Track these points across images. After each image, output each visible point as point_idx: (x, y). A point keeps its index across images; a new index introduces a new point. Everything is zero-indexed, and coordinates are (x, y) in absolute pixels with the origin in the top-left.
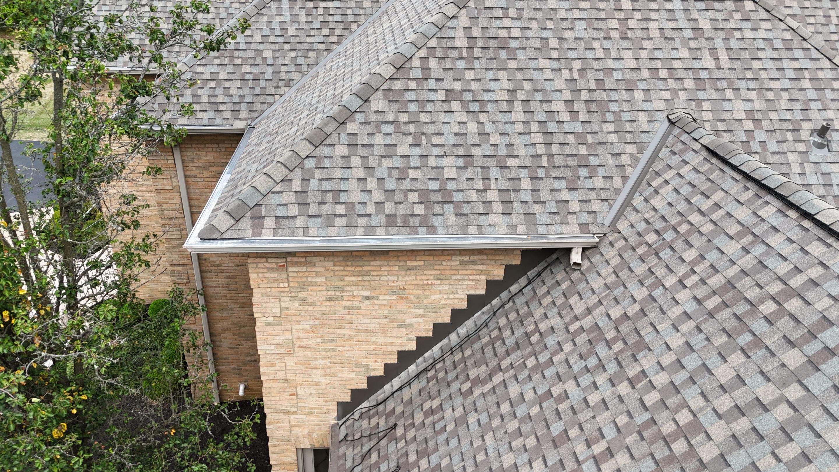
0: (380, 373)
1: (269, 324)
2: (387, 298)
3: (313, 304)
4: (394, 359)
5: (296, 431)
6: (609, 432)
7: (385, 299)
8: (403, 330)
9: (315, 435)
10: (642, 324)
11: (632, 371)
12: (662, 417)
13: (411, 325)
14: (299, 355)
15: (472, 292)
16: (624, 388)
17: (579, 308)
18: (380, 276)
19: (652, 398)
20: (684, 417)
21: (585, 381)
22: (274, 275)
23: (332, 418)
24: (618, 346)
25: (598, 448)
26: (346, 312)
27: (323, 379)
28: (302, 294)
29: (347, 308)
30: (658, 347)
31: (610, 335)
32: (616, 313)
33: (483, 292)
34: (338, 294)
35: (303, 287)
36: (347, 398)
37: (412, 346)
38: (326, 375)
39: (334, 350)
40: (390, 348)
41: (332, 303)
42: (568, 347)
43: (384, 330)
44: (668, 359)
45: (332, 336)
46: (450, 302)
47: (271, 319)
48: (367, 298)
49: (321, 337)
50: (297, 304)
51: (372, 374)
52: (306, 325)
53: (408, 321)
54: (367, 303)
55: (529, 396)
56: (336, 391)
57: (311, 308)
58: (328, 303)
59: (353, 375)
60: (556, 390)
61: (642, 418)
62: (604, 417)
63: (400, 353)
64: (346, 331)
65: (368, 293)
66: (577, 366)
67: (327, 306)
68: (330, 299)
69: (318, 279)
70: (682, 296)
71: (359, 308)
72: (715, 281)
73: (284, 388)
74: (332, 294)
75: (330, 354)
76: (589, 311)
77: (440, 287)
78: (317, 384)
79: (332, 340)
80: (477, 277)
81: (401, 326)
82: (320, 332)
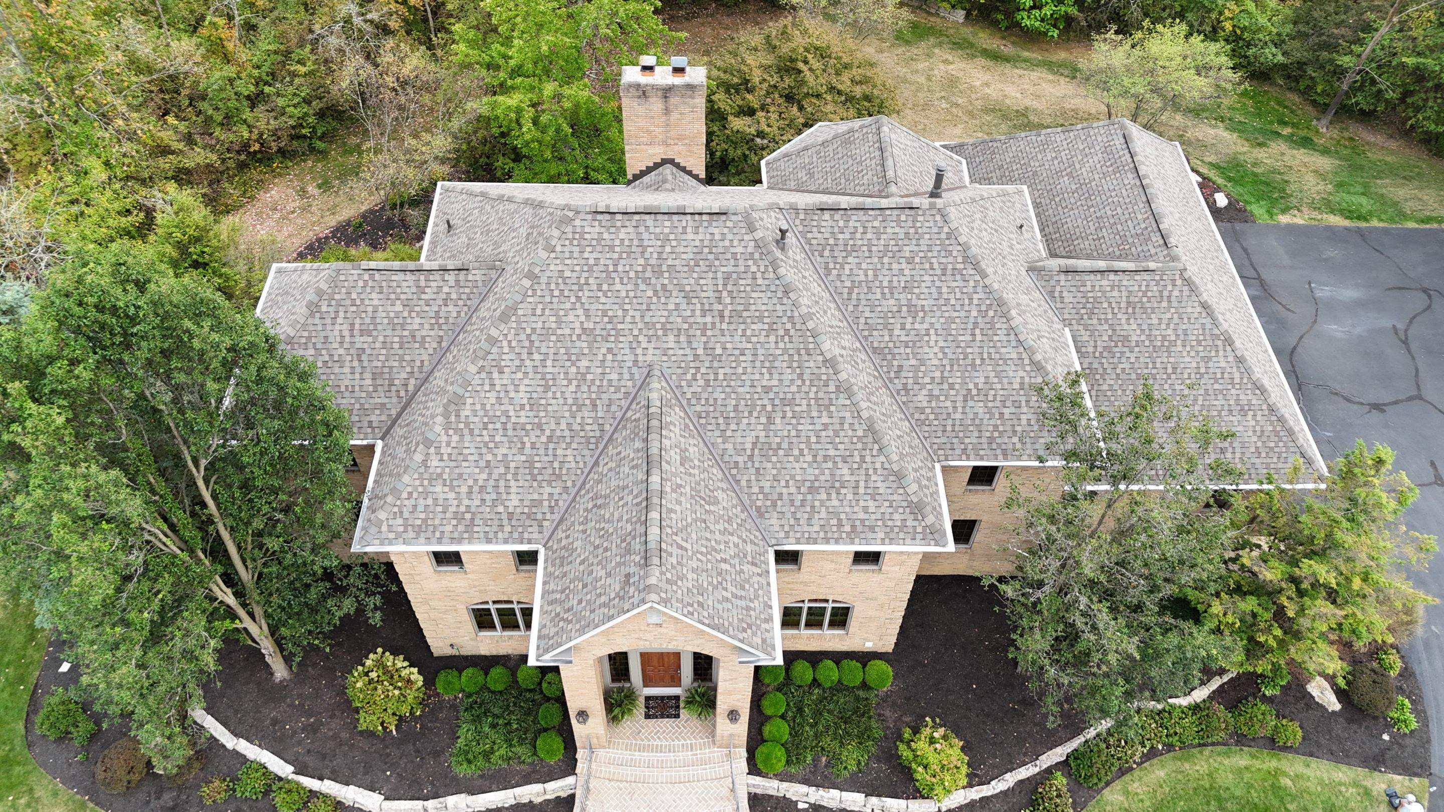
31: (1113, 344)
42: (1104, 361)
76: (1095, 347)
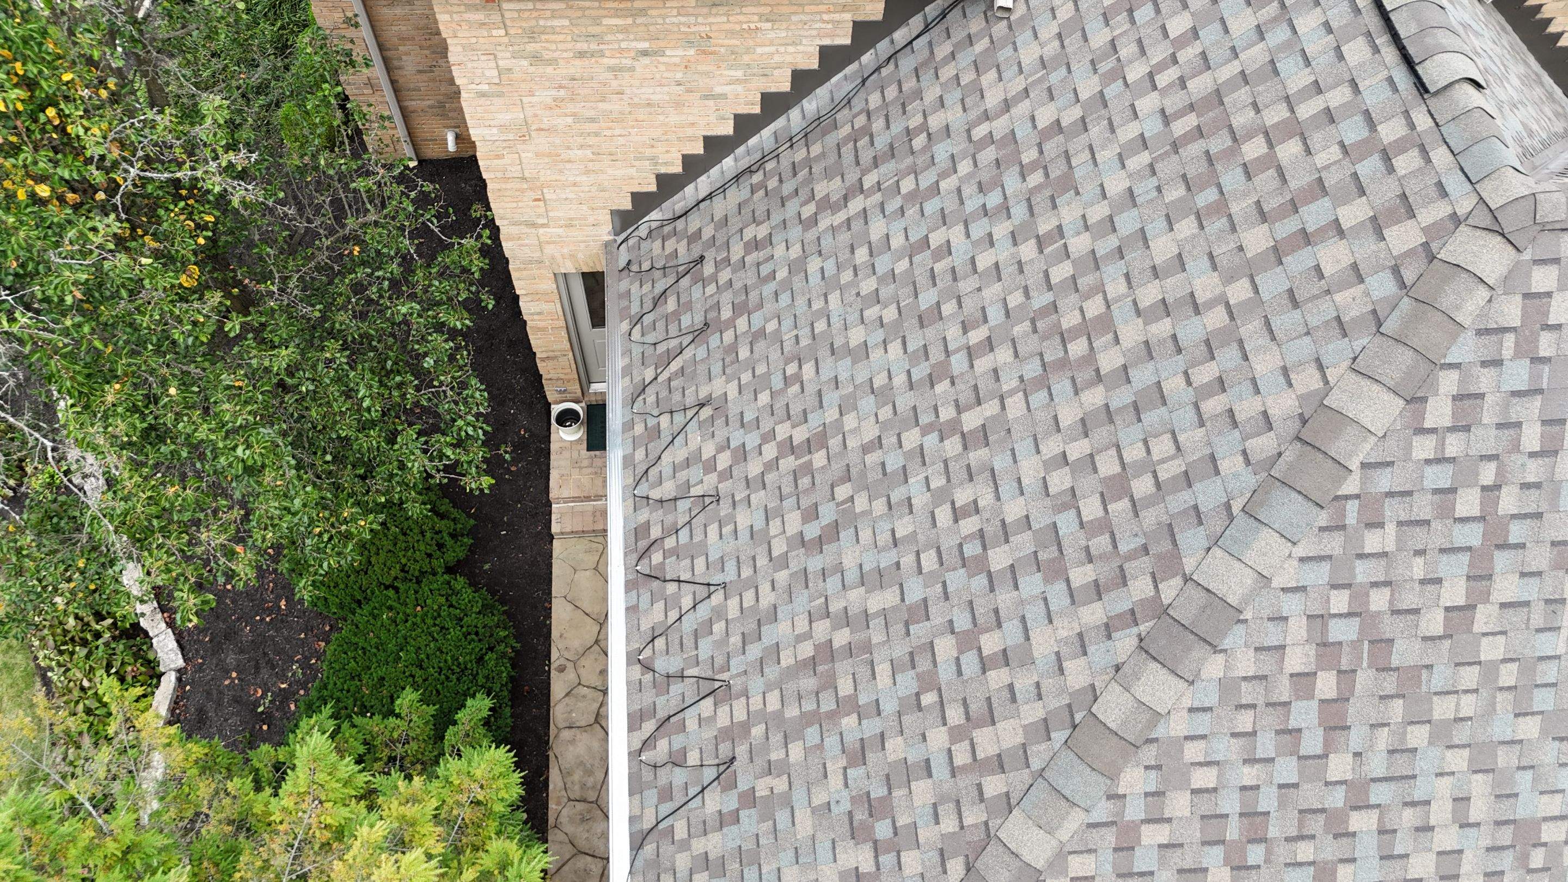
0: (677, 169)
1: (483, 95)
2: (680, 52)
3: (553, 62)
4: (698, 148)
5: (549, 250)
6: (995, 315)
7: (675, 54)
8: (711, 103)
9: (581, 256)
10: (1078, 144)
11: (1045, 226)
12: (1068, 303)
13: (723, 96)
14: (541, 142)
15: (827, 42)
16: (1028, 250)
17: (993, 99)
18: (664, 17)
19: (1060, 273)
20: (1094, 307)
21: (979, 229)
22: (480, 16)
23: (605, 232)
24: (1036, 178)
25: (977, 336)
26: (610, 75)
27: (584, 178)
28: (531, 47)
29: (611, 69)
30: (1089, 189)
31: (1029, 155)
32: (1045, 117)
33: (847, 41)
34: (594, 46)
35: (532, 35)
36: (627, 205)
37: (727, 129)
38: (587, 172)
39: (597, 134)
40: (689, 132)
41: (586, 62)
42: (964, 167)
43: (678, 105)
44: (1098, 212)
45: (591, 113)
46: (789, 59)
47: (485, 87)
48: (645, 53)
49: (574, 115)
50: (525, 63)
51: (663, 170)
52: (545, 96)
53: (718, 90)
54: (646, 60)
55: (897, 241)
56: (607, 195)
57: (549, 70)
58: (578, 62)
59: (633, 171)
60: (936, 239)
61: (1041, 299)
62: (992, 291)
63: (706, 139)
64: (614, 106)
65: (645, 45)
66: (972, 204)
67: (576, 69)
68: (581, 55)
69: (556, 23)
70: (1148, 104)
71: (632, 69)
72: (1200, 85)
73: (523, 191)
74: (582, 46)
75: (591, 141)
76: (1007, 106)
77: (772, 35)
78: (575, 184)
79: (592, 120)
80: (837, 17)
81: (706, 97)
82: (571, 108)
